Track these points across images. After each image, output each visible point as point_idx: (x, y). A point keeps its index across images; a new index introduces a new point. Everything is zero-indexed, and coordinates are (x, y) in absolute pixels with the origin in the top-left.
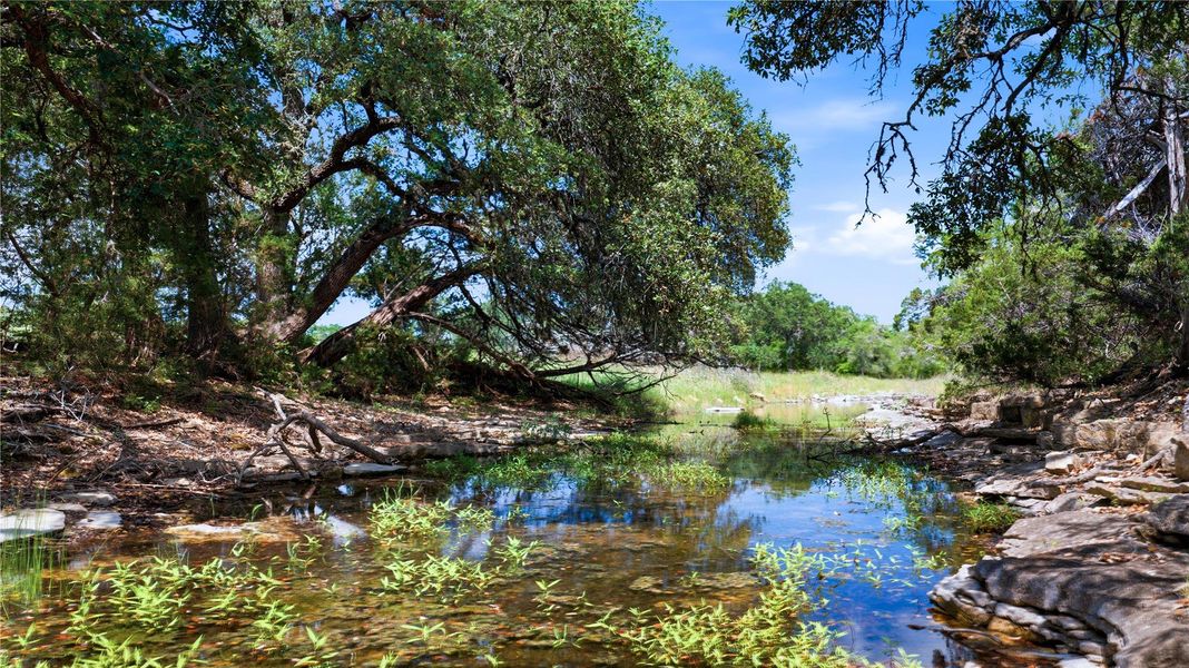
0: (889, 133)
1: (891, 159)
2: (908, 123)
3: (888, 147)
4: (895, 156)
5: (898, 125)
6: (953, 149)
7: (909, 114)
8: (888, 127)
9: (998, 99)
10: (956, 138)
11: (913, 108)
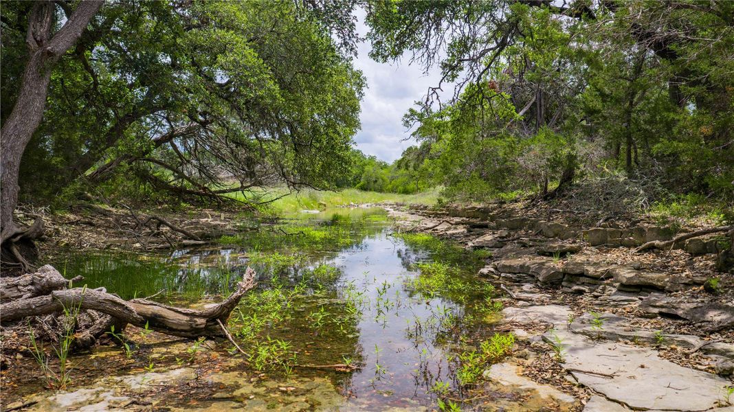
0: (431, 92)
1: (431, 103)
2: (439, 88)
3: (430, 97)
4: (433, 101)
5: (435, 89)
6: (455, 98)
7: (440, 84)
8: (431, 89)
9: (474, 76)
10: (457, 93)
11: (441, 81)
